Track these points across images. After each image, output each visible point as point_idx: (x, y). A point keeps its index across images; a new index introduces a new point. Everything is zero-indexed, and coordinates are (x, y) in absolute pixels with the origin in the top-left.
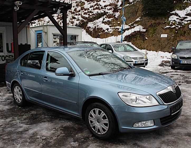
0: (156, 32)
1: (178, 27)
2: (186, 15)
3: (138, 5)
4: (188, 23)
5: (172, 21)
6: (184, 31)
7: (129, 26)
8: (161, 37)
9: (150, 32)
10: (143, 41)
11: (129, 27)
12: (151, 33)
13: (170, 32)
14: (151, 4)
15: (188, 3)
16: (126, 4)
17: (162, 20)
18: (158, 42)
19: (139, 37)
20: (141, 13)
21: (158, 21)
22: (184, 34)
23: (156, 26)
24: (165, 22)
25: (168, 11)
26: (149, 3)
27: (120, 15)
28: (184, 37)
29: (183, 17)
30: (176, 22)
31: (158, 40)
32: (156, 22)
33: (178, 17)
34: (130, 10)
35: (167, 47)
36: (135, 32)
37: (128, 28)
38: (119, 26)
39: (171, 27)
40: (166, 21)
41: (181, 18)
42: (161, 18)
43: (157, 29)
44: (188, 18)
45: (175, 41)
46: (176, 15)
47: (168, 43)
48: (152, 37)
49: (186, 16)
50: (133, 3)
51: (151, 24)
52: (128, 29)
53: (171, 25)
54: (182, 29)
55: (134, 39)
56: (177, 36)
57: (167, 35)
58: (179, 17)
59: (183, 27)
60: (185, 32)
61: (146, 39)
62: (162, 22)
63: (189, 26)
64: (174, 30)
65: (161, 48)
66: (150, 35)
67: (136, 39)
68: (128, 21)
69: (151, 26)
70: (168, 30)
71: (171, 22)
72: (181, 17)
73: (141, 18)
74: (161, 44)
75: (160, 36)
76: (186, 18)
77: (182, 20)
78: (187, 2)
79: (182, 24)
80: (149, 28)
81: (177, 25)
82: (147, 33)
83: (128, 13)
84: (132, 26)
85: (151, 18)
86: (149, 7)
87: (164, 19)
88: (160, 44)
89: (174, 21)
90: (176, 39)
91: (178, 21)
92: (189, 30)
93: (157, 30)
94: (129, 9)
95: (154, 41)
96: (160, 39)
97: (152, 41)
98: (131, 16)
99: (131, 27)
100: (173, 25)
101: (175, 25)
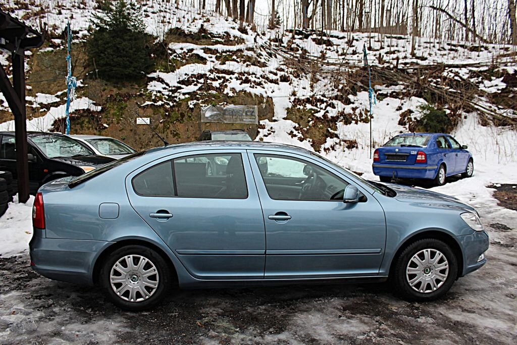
0: (126, 112)
1: (168, 104)
2: (178, 83)
3: (75, 53)
4: (186, 98)
5: (155, 93)
6: (180, 112)
7: (57, 96)
8: (137, 123)
9: (112, 112)
10: (99, 131)
11: (58, 100)
12: (114, 114)
13: (154, 114)
14: (112, 55)
15: (178, 60)
16: (45, 47)
17: (132, 88)
18: (132, 134)
19: (87, 122)
20: (83, 71)
21: (124, 91)
22: (182, 118)
23: (122, 100)
24: (141, 94)
25: (142, 72)
26: (109, 51)
27: (29, 70)
28: (182, 124)
29: (174, 87)
30: (163, 95)
31: (131, 130)
32: (120, 92)
33: (164, 86)
34: (57, 60)
35: (151, 143)
36: (76, 110)
37: (56, 102)
38: (31, 97)
39: (156, 104)
40: (142, 92)
41: (172, 87)
42: (131, 85)
43: (126, 106)
44: (183, 88)
45: (166, 132)
46: (162, 81)
47: (153, 136)
48: (118, 123)
49: (179, 85)
50: (62, 47)
51: (111, 95)
52: (56, 105)
53: (155, 101)
54: (177, 109)
55: (76, 128)
56: (169, 122)
57: (149, 119)
58: (167, 84)
59: (179, 105)
60: (183, 115)
61: (106, 128)
62: (133, 92)
63: (189, 104)
64: (162, 110)
65: (140, 146)
66: (113, 118)
67: (82, 127)
68: (53, 85)
69: (112, 99)
70: (150, 111)
71: (154, 95)
72: (170, 85)
73: (85, 82)
74: (140, 139)
75: (136, 121)
76: (180, 88)
77: (173, 91)
78: (175, 58)
79: (175, 99)
80: (108, 105)
81: (166, 101)
82: (104, 115)
83: (53, 67)
84: (65, 99)
85: (109, 83)
86: (108, 60)
87: (137, 86)
88: (138, 138)
89: (160, 92)
90: (168, 128)
91: (166, 92)
92: (189, 110)
93: (127, 108)
94: (55, 58)
95: (124, 131)
96: (136, 127)
97: (120, 131)
98: (59, 74)
99: (62, 99)
100: (158, 101)
101: (162, 101)
